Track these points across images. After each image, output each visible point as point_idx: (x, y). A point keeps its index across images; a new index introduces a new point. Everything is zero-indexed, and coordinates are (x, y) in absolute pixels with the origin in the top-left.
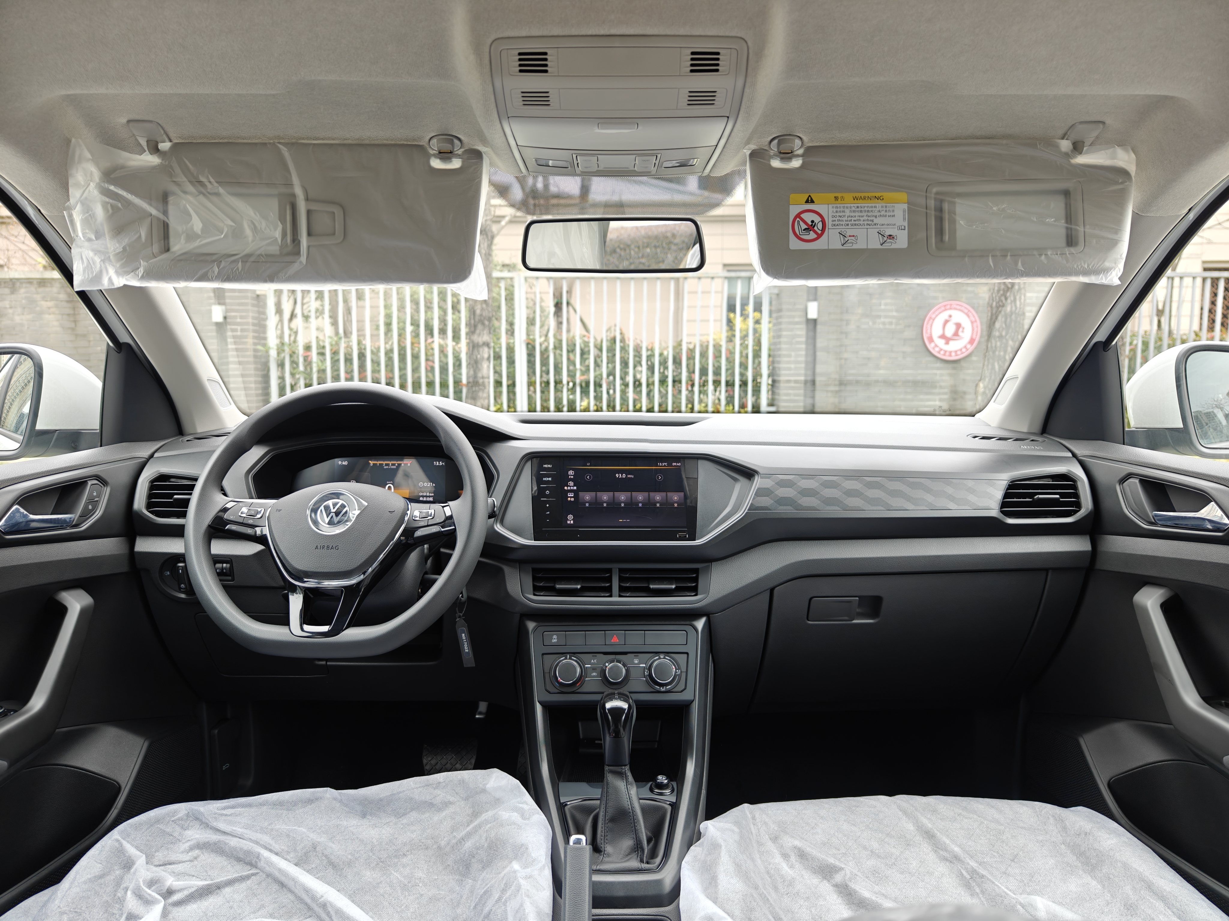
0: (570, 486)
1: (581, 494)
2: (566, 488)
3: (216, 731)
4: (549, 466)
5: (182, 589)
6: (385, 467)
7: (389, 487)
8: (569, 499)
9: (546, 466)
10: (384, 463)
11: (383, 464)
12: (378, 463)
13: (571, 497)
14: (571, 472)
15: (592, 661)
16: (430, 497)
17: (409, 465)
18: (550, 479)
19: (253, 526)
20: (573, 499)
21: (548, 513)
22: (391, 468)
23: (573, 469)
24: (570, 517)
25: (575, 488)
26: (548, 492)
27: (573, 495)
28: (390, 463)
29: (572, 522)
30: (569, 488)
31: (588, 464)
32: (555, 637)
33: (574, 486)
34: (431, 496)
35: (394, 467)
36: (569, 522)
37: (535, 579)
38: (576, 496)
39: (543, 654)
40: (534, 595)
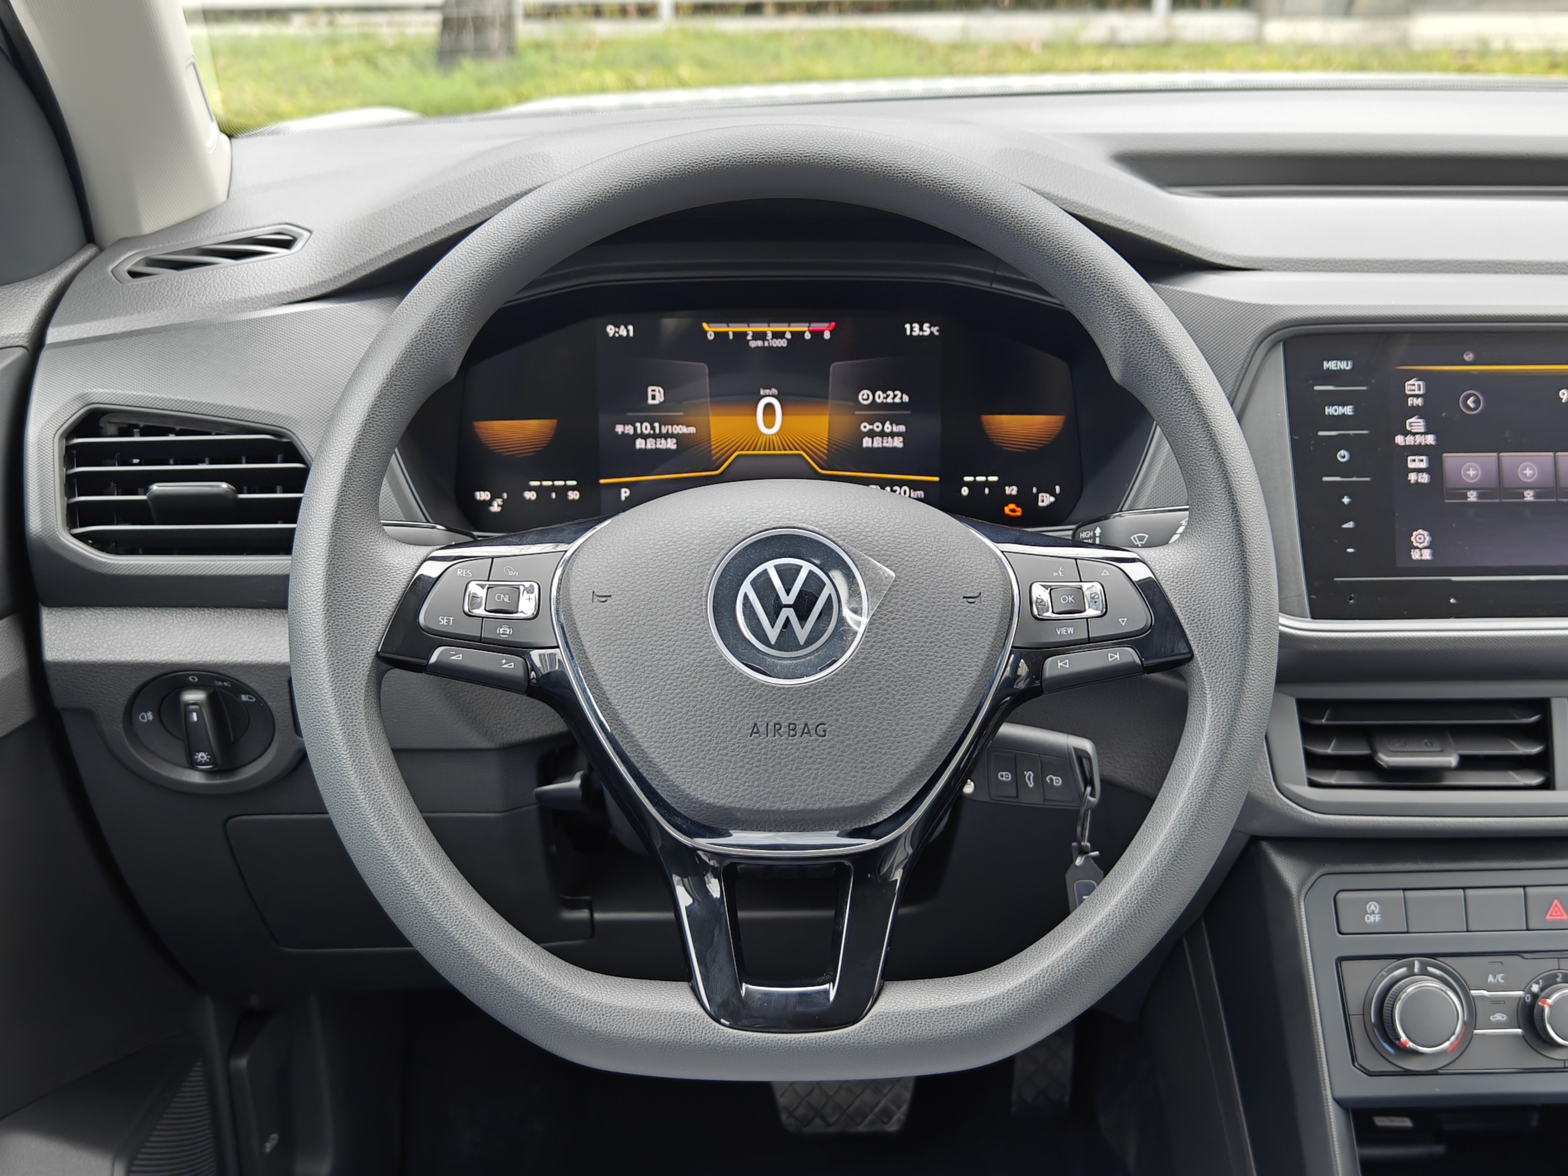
0: (1414, 434)
1: (1450, 459)
2: (1399, 440)
3: (242, 1063)
4: (1345, 365)
5: (201, 764)
6: (753, 344)
7: (769, 407)
8: (1412, 477)
9: (1331, 365)
10: (750, 329)
11: (745, 334)
12: (731, 329)
13: (1418, 471)
14: (1414, 387)
15: (1491, 979)
16: (893, 435)
17: (827, 335)
18: (1348, 410)
19: (519, 649)
20: (1424, 478)
21: (1350, 525)
22: (771, 348)
23: (1420, 376)
24: (1421, 538)
25: (1430, 439)
26: (1343, 456)
27: (1424, 465)
28: (769, 329)
29: (1427, 555)
30: (1410, 440)
31: (1469, 357)
32: (1373, 906)
33: (1425, 433)
34: (899, 434)
35: (782, 343)
36: (1415, 555)
37: (1308, 732)
38: (1435, 469)
39: (1340, 960)
40: (1312, 784)
